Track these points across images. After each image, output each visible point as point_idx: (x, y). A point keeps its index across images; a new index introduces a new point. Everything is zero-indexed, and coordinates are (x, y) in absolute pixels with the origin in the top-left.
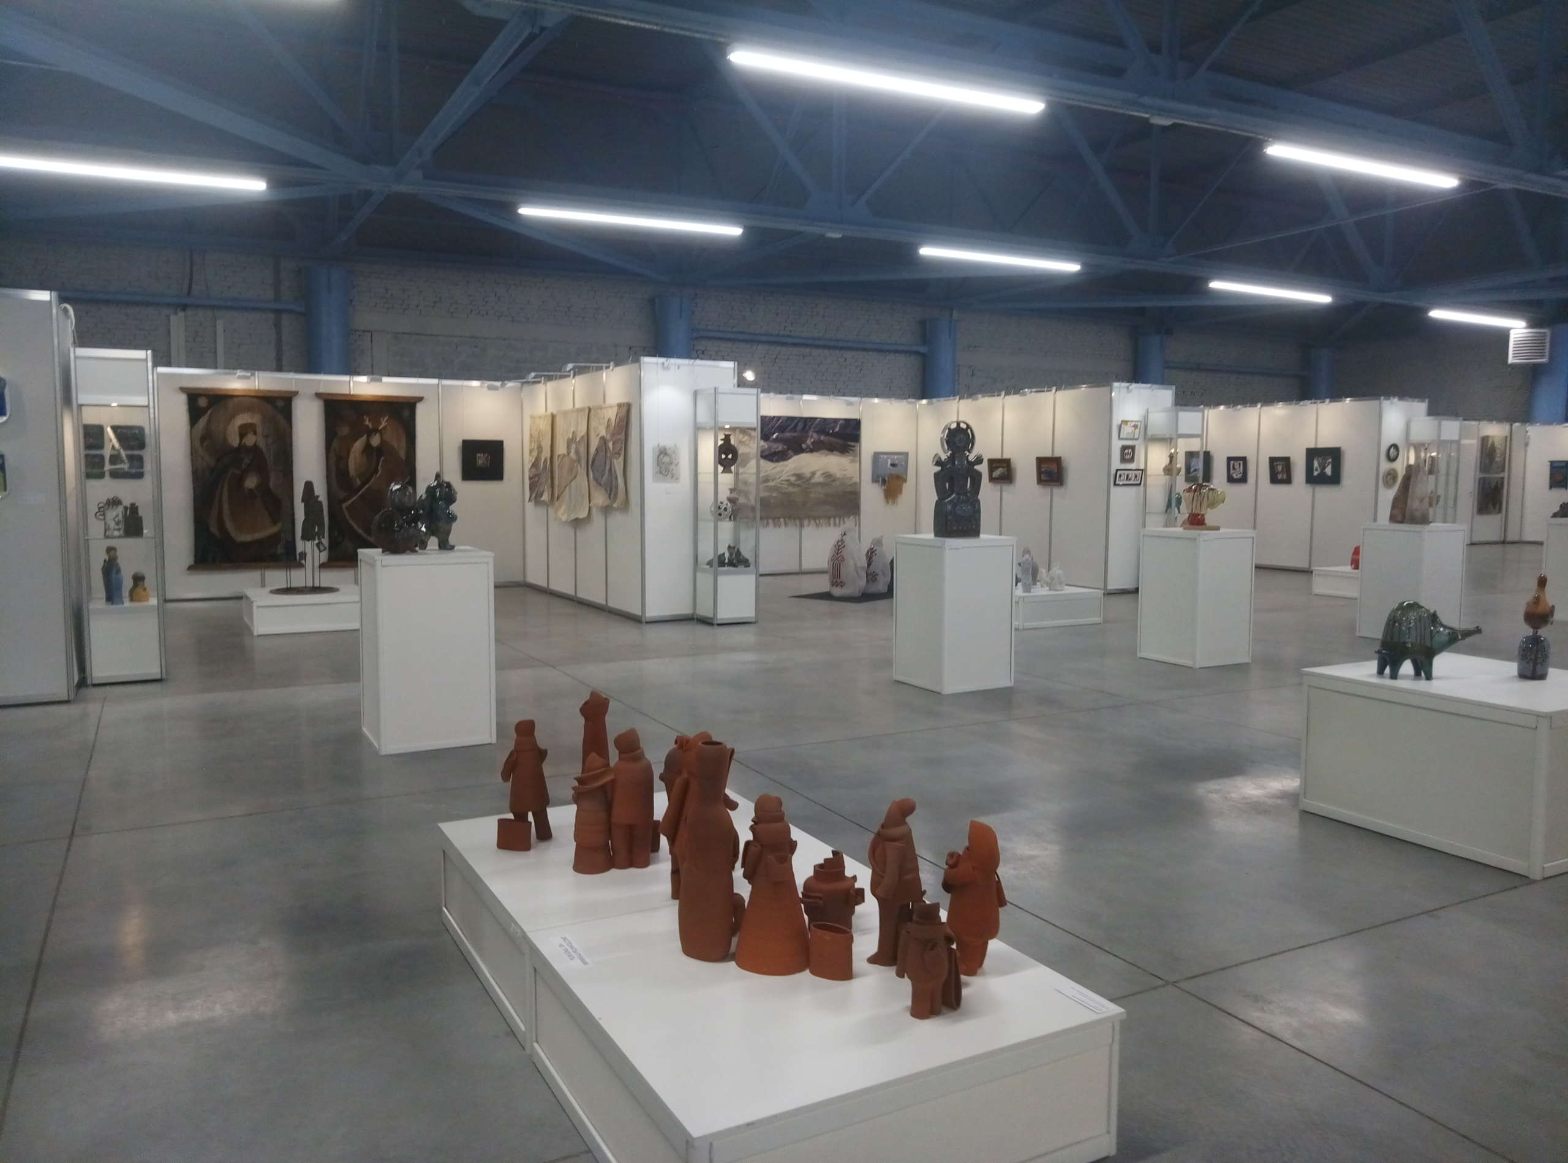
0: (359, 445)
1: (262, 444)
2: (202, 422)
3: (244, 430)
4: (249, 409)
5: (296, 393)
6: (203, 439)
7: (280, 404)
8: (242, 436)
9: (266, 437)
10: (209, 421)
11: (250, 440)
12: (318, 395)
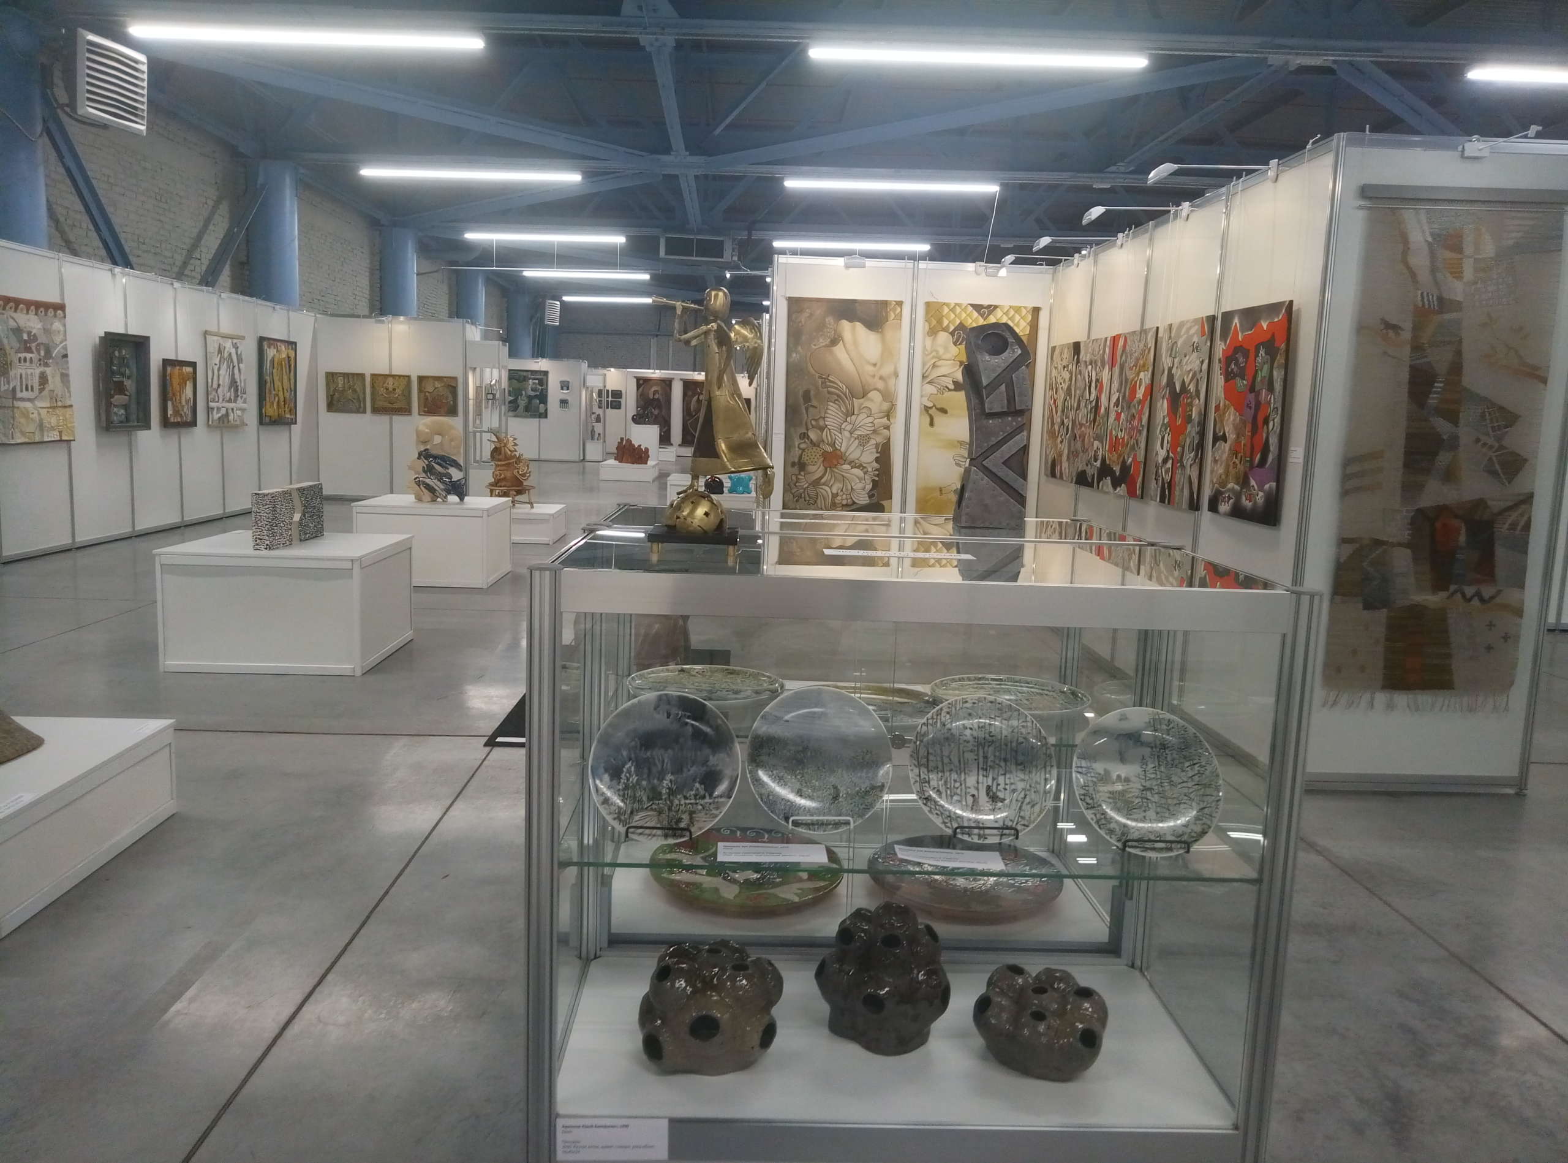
0: (695, 398)
1: (661, 398)
2: (641, 389)
3: (655, 392)
4: (656, 384)
5: (673, 379)
6: (641, 395)
7: (668, 382)
8: (654, 394)
9: (662, 395)
10: (643, 390)
11: (656, 396)
12: (681, 379)
